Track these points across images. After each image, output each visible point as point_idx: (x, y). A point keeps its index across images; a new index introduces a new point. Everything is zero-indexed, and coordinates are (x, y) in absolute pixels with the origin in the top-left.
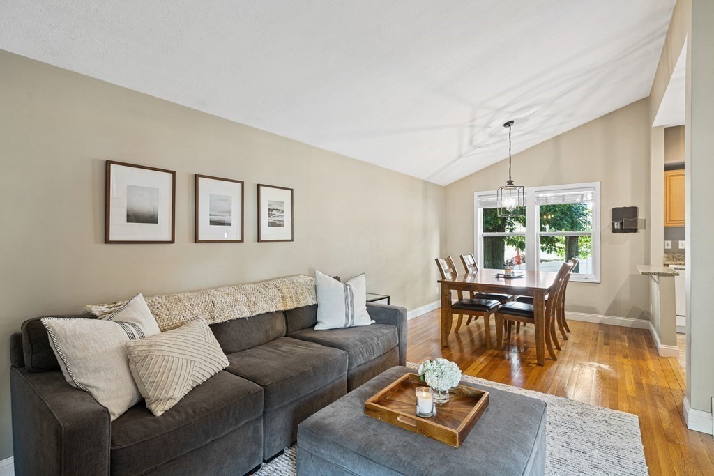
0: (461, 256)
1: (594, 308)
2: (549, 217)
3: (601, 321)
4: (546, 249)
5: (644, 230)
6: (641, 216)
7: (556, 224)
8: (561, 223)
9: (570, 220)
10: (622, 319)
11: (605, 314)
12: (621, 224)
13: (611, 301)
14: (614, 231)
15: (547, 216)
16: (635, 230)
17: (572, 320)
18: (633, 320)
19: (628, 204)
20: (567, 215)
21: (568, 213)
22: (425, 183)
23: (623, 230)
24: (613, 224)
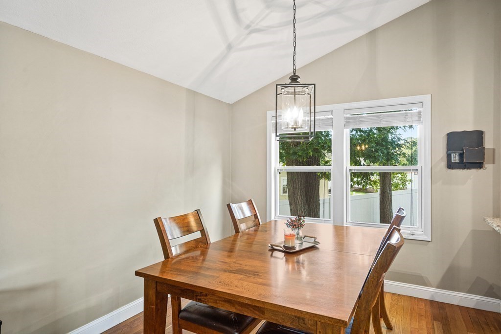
0: (229, 206)
1: (422, 277)
2: (363, 148)
3: (433, 296)
4: (361, 183)
5: (491, 166)
6: (488, 144)
7: (371, 157)
8: (376, 154)
9: (386, 151)
10: (461, 295)
11: (438, 287)
12: (461, 156)
13: (446, 267)
14: (450, 166)
15: (361, 146)
16: (479, 165)
17: (393, 294)
18: (477, 297)
19: (468, 126)
20: (383, 146)
21: (384, 143)
22: (193, 94)
23: (463, 165)
24: (449, 156)
